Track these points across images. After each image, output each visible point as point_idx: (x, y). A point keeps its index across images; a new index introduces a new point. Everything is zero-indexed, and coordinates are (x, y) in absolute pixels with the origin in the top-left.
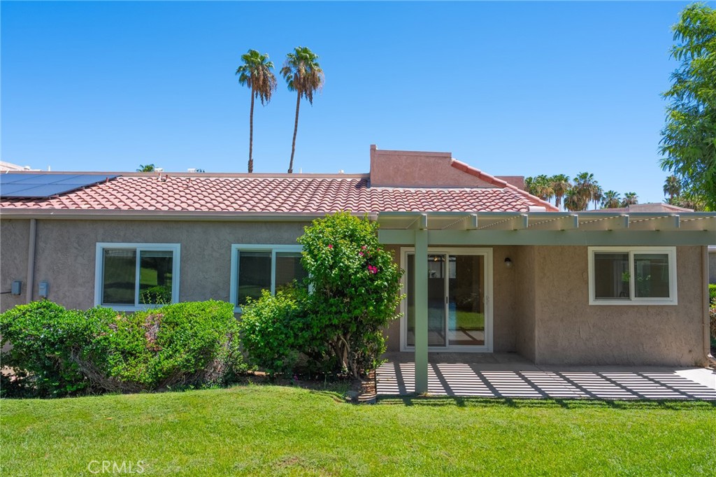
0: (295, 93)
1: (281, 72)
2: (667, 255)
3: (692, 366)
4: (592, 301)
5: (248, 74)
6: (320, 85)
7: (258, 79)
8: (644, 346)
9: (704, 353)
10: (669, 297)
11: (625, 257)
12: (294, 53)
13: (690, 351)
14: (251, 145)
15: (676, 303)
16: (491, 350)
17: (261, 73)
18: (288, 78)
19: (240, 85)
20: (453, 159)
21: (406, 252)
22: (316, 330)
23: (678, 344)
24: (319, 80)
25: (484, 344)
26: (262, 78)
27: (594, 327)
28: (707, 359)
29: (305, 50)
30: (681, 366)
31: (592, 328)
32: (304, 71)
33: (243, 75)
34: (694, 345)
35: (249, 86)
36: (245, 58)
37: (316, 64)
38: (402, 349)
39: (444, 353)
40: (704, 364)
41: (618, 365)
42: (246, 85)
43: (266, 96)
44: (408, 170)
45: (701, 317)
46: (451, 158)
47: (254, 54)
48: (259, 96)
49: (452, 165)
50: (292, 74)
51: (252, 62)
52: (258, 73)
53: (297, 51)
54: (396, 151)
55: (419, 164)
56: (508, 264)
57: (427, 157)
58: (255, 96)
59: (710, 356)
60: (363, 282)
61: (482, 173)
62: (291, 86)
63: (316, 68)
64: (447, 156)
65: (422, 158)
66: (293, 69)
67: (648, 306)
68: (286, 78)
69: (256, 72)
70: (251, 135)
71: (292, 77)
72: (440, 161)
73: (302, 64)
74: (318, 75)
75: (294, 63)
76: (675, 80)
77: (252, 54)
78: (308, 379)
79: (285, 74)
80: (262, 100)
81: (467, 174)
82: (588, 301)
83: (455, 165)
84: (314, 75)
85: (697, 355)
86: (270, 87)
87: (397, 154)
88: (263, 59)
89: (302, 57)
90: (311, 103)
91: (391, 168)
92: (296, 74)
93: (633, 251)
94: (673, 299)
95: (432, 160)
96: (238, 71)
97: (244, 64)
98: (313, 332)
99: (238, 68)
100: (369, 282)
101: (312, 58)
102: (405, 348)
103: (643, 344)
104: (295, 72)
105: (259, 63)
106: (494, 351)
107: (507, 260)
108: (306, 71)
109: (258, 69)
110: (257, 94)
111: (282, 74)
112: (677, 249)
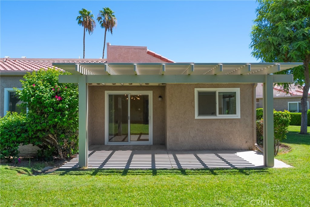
0: (104, 29)
1: (97, 19)
2: (236, 92)
3: (248, 150)
4: (197, 117)
5: (82, 19)
6: (116, 25)
7: (86, 22)
8: (223, 140)
9: (253, 143)
10: (236, 114)
11: (214, 93)
12: (103, 10)
13: (246, 142)
14: (84, 53)
15: (239, 117)
16: (152, 144)
17: (88, 19)
18: (101, 22)
19: (79, 25)
20: (148, 50)
21: (108, 93)
22: (31, 133)
23: (240, 138)
24: (115, 23)
25: (148, 141)
26: (88, 22)
27: (197, 130)
28: (255, 146)
29: (108, 9)
30: (242, 150)
31: (196, 131)
32: (107, 18)
33: (79, 20)
34: (248, 139)
35: (83, 26)
36: (81, 12)
37: (114, 16)
38: (106, 144)
39: (126, 145)
40: (253, 149)
41: (210, 150)
42: (81, 25)
43: (91, 30)
44: (125, 56)
45: (252, 125)
46: (147, 49)
47: (84, 11)
48: (88, 30)
49: (147, 53)
50: (102, 20)
51: (84, 14)
52: (86, 19)
53: (104, 9)
54: (119, 46)
55: (131, 52)
56: (160, 99)
57: (135, 49)
58: (86, 30)
59: (256, 144)
60: (52, 105)
61: (162, 57)
62: (102, 26)
63: (113, 17)
64: (145, 49)
65: (132, 49)
66: (103, 18)
67: (226, 119)
68: (99, 22)
69: (85, 19)
70: (84, 48)
71: (102, 21)
72: (141, 51)
73: (106, 15)
74: (114, 20)
75: (103, 15)
76: (257, 12)
77: (83, 11)
78: (36, 160)
79: (99, 20)
80: (89, 32)
81: (154, 57)
82: (195, 117)
83: (149, 53)
84: (112, 20)
85: (249, 144)
86: (92, 26)
87: (120, 47)
88: (89, 13)
89: (107, 12)
90: (112, 33)
91: (117, 54)
92: (104, 20)
93: (218, 90)
94: (238, 116)
95: (137, 50)
96: (77, 18)
97: (80, 15)
98: (29, 134)
99: (77, 17)
100: (55, 105)
101: (111, 12)
102: (107, 143)
103: (222, 139)
104: (104, 19)
105: (87, 15)
106: (153, 144)
107: (160, 97)
108: (108, 18)
109: (86, 18)
110: (87, 29)
111: (98, 20)
112: (240, 89)
